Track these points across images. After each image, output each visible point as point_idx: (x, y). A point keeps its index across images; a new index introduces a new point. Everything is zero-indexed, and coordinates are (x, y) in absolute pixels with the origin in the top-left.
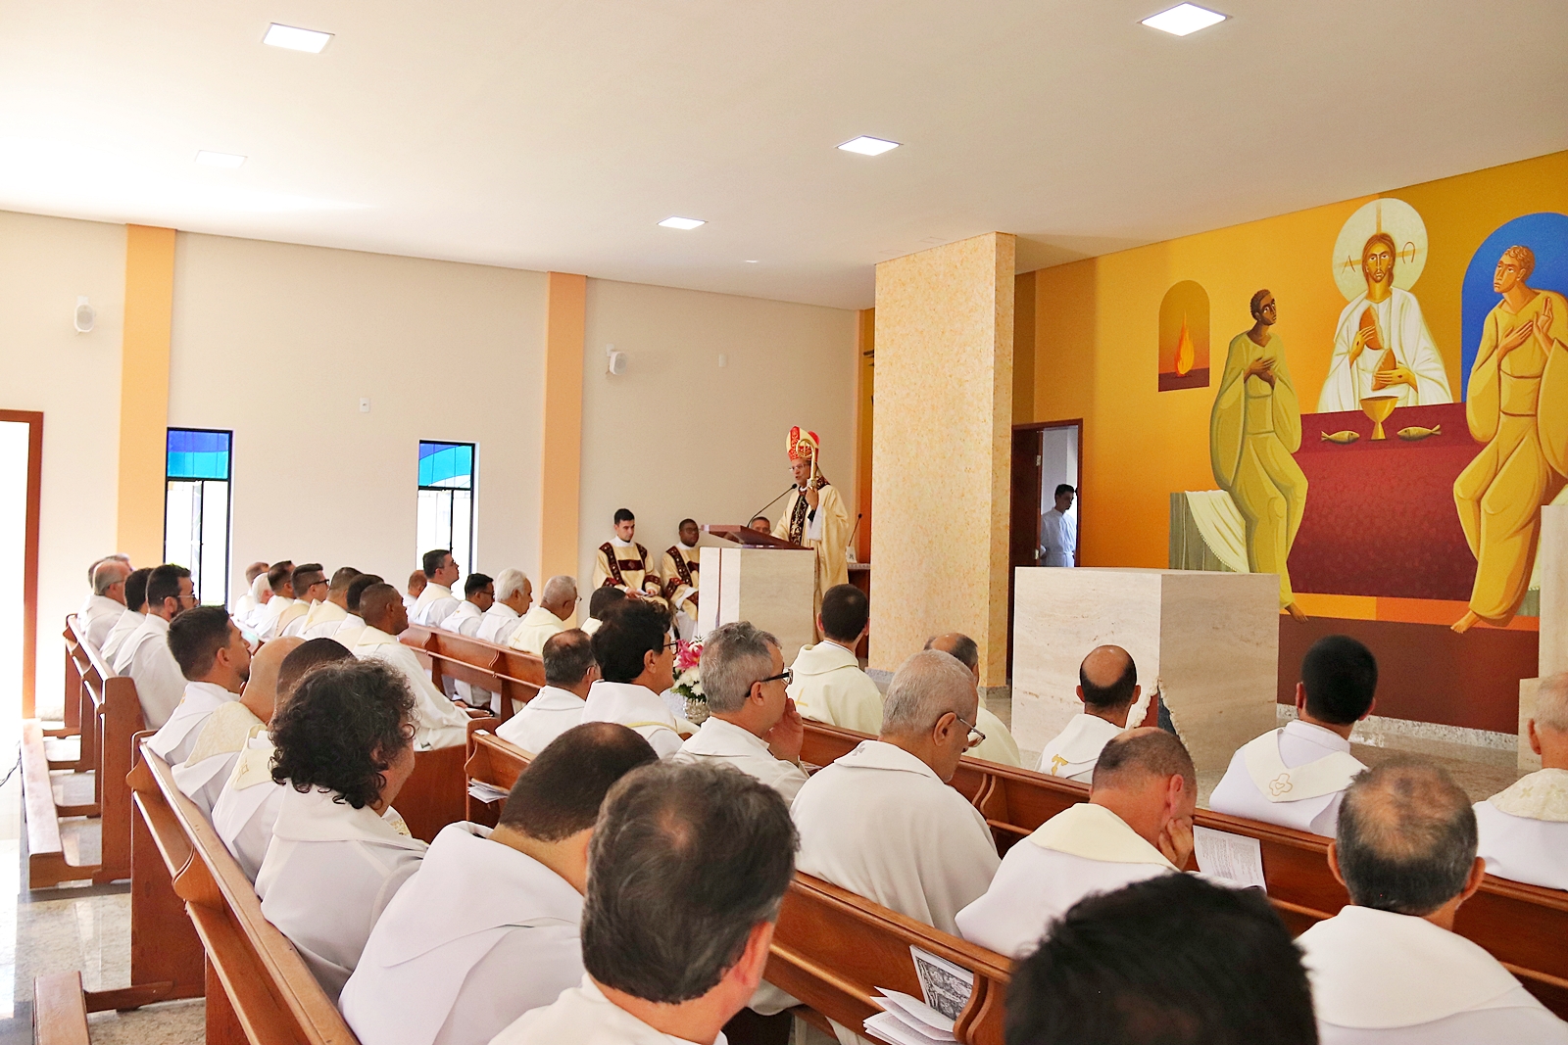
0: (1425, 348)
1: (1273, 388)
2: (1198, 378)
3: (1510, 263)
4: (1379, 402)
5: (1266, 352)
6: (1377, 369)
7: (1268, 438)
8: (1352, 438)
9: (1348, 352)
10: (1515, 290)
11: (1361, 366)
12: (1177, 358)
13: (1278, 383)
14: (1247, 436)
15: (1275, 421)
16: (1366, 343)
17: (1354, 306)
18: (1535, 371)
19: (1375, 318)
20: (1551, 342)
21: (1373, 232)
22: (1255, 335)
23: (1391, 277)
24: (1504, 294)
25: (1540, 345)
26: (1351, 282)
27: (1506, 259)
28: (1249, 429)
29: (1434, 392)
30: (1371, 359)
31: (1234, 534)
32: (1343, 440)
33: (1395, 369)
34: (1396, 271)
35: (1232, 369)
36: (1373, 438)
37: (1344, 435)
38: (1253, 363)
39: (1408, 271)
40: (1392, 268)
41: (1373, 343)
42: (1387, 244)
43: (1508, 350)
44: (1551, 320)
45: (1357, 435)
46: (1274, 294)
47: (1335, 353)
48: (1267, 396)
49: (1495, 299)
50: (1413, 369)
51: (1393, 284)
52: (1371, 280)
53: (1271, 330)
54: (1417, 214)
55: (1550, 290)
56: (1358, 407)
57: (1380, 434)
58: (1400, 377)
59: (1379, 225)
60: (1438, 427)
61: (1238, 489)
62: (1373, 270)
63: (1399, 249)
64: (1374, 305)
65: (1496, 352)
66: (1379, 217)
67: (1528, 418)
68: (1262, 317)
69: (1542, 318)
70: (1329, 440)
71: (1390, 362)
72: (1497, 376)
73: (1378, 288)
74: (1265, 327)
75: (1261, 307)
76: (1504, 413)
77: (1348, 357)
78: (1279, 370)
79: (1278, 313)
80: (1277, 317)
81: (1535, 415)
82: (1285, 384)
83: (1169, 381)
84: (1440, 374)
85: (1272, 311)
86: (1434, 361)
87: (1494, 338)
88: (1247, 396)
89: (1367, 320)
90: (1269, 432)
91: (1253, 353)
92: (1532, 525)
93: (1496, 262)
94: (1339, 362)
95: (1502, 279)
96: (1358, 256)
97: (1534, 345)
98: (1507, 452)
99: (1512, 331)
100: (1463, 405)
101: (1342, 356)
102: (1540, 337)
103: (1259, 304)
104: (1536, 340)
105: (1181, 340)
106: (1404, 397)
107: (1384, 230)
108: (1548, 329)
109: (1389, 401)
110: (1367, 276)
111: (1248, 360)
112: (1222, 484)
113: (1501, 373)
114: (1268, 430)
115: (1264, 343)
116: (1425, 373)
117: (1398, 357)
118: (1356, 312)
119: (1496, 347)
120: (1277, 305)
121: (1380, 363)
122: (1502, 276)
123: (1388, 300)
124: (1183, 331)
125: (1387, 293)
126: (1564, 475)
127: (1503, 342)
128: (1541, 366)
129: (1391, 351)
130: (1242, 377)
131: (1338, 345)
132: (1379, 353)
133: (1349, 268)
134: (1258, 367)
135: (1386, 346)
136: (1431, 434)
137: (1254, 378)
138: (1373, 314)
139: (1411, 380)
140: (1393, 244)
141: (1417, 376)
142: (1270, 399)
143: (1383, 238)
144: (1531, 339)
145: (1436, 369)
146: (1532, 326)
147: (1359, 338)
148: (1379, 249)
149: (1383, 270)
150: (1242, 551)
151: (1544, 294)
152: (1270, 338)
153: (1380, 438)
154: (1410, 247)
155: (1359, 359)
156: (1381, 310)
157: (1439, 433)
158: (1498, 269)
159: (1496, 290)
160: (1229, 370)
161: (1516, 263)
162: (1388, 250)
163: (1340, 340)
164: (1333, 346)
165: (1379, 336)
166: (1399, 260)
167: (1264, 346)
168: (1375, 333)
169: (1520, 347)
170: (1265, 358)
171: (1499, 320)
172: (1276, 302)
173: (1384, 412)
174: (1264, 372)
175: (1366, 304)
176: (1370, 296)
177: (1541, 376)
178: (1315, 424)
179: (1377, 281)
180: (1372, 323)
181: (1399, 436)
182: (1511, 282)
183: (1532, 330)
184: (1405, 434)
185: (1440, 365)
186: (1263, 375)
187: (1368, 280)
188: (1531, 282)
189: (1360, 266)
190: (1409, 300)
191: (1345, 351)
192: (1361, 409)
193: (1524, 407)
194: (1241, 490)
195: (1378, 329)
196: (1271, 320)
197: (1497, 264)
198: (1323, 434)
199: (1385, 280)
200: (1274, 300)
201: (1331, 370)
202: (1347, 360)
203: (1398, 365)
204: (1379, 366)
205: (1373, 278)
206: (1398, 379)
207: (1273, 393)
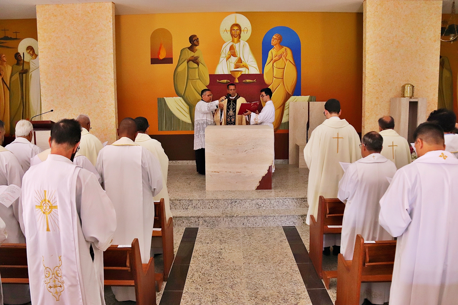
0: (251, 58)
1: (198, 65)
2: (168, 60)
3: (276, 38)
4: (236, 72)
5: (196, 54)
6: (236, 63)
7: (197, 81)
8: (227, 82)
9: (226, 57)
11: (230, 61)
12: (159, 53)
13: (200, 64)
14: (189, 80)
15: (199, 75)
16: (232, 55)
17: (227, 44)
18: (283, 67)
19: (235, 48)
20: (287, 60)
21: (234, 23)
22: (191, 48)
23: (240, 37)
24: (274, 46)
25: (284, 60)
26: (227, 37)
27: (274, 37)
28: (190, 77)
29: (254, 70)
30: (233, 60)
31: (184, 110)
32: (225, 83)
33: (242, 63)
34: (241, 35)
35: (182, 59)
36: (235, 82)
37: (225, 81)
38: (190, 57)
39: (246, 35)
40: (240, 34)
41: (234, 55)
42: (239, 27)
43: (275, 61)
44: (287, 54)
45: (229, 81)
46: (198, 37)
47: (221, 57)
48: (196, 68)
49: (272, 47)
50: (247, 63)
51: (241, 39)
52: (233, 37)
53: (197, 47)
54: (248, 20)
55: (286, 46)
56: (229, 73)
57: (237, 81)
58: (243, 65)
59: (236, 21)
60: (255, 80)
61: (186, 97)
62: (234, 34)
63: (242, 29)
64: (234, 44)
65: (272, 61)
66: (236, 19)
67: (281, 79)
68: (194, 43)
69: (284, 53)
70: (219, 82)
71: (240, 61)
72: (272, 68)
73: (236, 39)
74: (195, 47)
75: (193, 41)
76: (274, 77)
77: (226, 58)
78: (201, 60)
79: (200, 42)
80: (199, 44)
81: (283, 78)
82: (203, 65)
83: (155, 61)
84: (256, 66)
85: (198, 42)
86: (254, 62)
87: (271, 57)
88: (188, 68)
89: (232, 48)
90: (197, 79)
91: (190, 54)
92: (282, 107)
93: (272, 37)
94: (223, 59)
95: (274, 42)
96: (229, 29)
98: (276, 88)
99: (276, 56)
101: (224, 58)
102: (284, 58)
103: (192, 39)
104: (283, 59)
105: (160, 48)
106: (245, 71)
107: (237, 23)
108: (286, 56)
109: (240, 72)
110: (232, 35)
111: (188, 56)
112: (179, 95)
113: (274, 67)
114: (197, 78)
115: (194, 51)
116: (251, 65)
117: (243, 60)
118: (228, 45)
119: (272, 60)
120: (199, 40)
121: (237, 61)
122: (274, 41)
123: (239, 43)
124: (161, 45)
125: (239, 41)
126: (290, 94)
127: (274, 59)
128: (284, 66)
129: (240, 58)
130: (186, 62)
131: (222, 55)
132: (236, 58)
133: (225, 32)
134: (193, 59)
135: (238, 56)
136: (253, 82)
137: (191, 62)
138: (234, 46)
139: (247, 67)
140: (240, 27)
141: (248, 66)
142: (197, 69)
143: (237, 25)
144: (281, 59)
145: (254, 64)
146: (282, 55)
147: (229, 53)
148: (236, 28)
149: (237, 34)
150: (188, 116)
151: (285, 47)
152: (197, 50)
153: (237, 82)
154: (246, 29)
155: (230, 59)
156: (237, 46)
157: (255, 82)
159: (272, 44)
160: (180, 60)
161: (277, 38)
162: (239, 29)
163: (222, 53)
164: (220, 54)
165: (236, 53)
166: (242, 32)
167: (195, 52)
168: (235, 52)
169: (278, 61)
170: (195, 56)
171: (273, 53)
173: (239, 75)
174: (195, 60)
175: (231, 44)
176: (233, 41)
177: (284, 68)
178: (214, 78)
179: (235, 37)
180: (234, 49)
181: (243, 82)
182: (276, 43)
183: (282, 56)
184: (245, 81)
185: (256, 63)
186: (195, 62)
187: (232, 37)
188: (281, 43)
189: (230, 32)
190: (246, 44)
191: (225, 56)
193: (280, 76)
194: (187, 96)
195: (236, 51)
196: (197, 45)
197: (272, 38)
198: (217, 80)
199: (238, 37)
200: (198, 38)
201: (220, 62)
202: (225, 59)
203: (242, 62)
204: (236, 62)
205: (234, 36)
206: (243, 66)
207: (198, 67)
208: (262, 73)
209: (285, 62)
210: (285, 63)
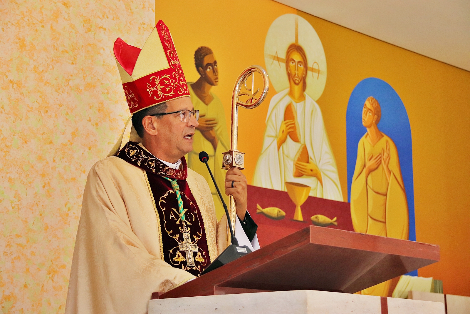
0: (326, 152)
1: (215, 148)
3: (369, 107)
4: (298, 188)
5: (209, 112)
6: (296, 159)
8: (280, 214)
9: (276, 137)
10: (372, 127)
11: (285, 152)
13: (219, 146)
16: (289, 133)
17: (280, 98)
18: (384, 190)
19: (295, 115)
21: (294, 41)
24: (368, 129)
25: (385, 171)
27: (367, 104)
29: (332, 188)
30: (292, 149)
32: (273, 216)
33: (308, 162)
34: (308, 80)
36: (294, 218)
37: (275, 211)
39: (316, 85)
40: (306, 77)
41: (294, 135)
42: (303, 56)
43: (371, 171)
44: (389, 157)
45: (284, 214)
46: (216, 56)
47: (266, 134)
49: (362, 131)
50: (320, 166)
51: (306, 91)
52: (292, 82)
53: (213, 90)
54: (320, 43)
55: (388, 136)
56: (284, 189)
58: (312, 170)
59: (297, 37)
60: (335, 218)
62: (293, 74)
64: (294, 103)
65: (364, 170)
68: (205, 74)
69: (385, 154)
70: (262, 213)
71: (304, 156)
74: (207, 85)
75: (205, 64)
76: (370, 217)
77: (276, 141)
78: (221, 132)
80: (219, 80)
81: (385, 223)
85: (215, 71)
86: (332, 165)
87: (363, 159)
89: (289, 113)
93: (363, 105)
94: (270, 143)
95: (367, 118)
96: (283, 55)
97: (383, 172)
99: (372, 157)
100: (349, 204)
101: (272, 138)
102: (385, 168)
103: (202, 59)
104: (383, 169)
106: (314, 189)
108: (388, 163)
109: (305, 189)
110: (289, 75)
113: (368, 186)
115: (206, 101)
116: (326, 173)
117: (310, 154)
118: (281, 103)
119: (365, 166)
120: (220, 67)
121: (298, 155)
122: (366, 115)
123: (302, 103)
125: (302, 97)
127: (369, 164)
128: (386, 188)
129: (305, 146)
131: (268, 129)
132: (298, 145)
133: (276, 62)
135: (302, 140)
136: (332, 224)
137: (197, 134)
138: (293, 110)
139: (319, 176)
140: (306, 58)
141: (322, 174)
143: (299, 49)
144: (381, 167)
146: (381, 157)
147: (284, 127)
148: (297, 57)
149: (300, 75)
151: (385, 138)
152: (211, 98)
153: (300, 219)
154: (316, 66)
155: (284, 145)
156: (298, 110)
157: (336, 224)
158: (364, 108)
159: (363, 124)
161: (373, 110)
162: (302, 60)
165: (297, 131)
166: (310, 73)
167: (207, 104)
168: (294, 128)
169: (376, 171)
170: (208, 117)
171: (365, 147)
172: (218, 64)
174: (208, 131)
175: (288, 100)
176: (291, 93)
177: (386, 196)
179: (295, 83)
180: (293, 118)
181: (311, 220)
182: (370, 122)
183: (381, 161)
184: (315, 220)
186: (206, 134)
188: (379, 126)
189: (284, 65)
191: (274, 135)
192: (286, 191)
193: (379, 215)
195: (296, 124)
196: (214, 81)
197: (363, 107)
198: (258, 206)
199: (301, 84)
200: (215, 62)
201: (264, 149)
202: (275, 144)
203: (310, 160)
204: (297, 157)
205: (293, 79)
206: (310, 172)
207: (215, 155)
208: (347, 201)
209: (387, 176)
210: (387, 179)
